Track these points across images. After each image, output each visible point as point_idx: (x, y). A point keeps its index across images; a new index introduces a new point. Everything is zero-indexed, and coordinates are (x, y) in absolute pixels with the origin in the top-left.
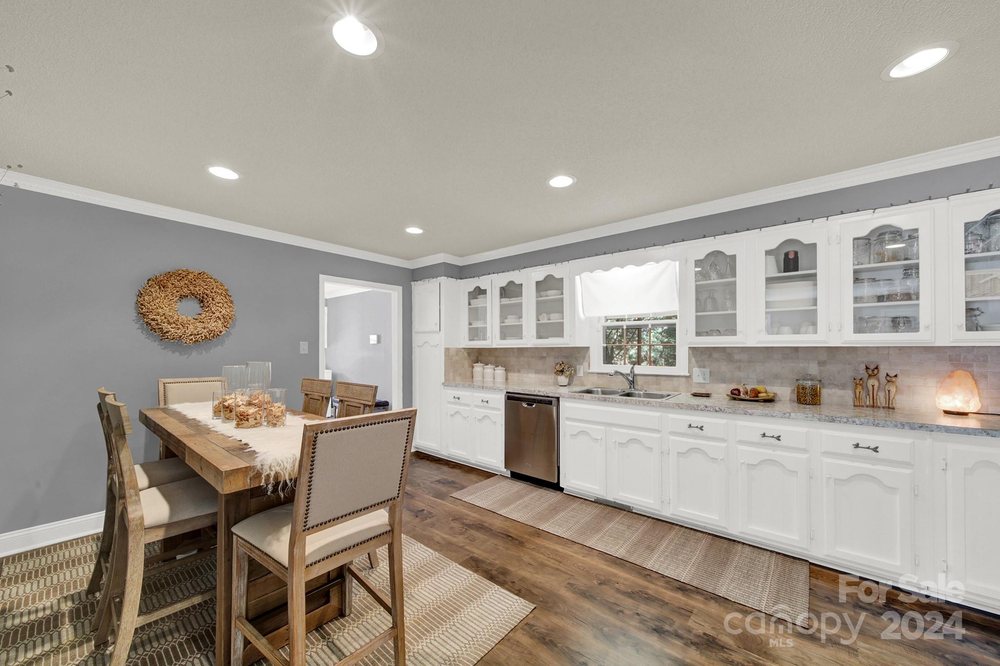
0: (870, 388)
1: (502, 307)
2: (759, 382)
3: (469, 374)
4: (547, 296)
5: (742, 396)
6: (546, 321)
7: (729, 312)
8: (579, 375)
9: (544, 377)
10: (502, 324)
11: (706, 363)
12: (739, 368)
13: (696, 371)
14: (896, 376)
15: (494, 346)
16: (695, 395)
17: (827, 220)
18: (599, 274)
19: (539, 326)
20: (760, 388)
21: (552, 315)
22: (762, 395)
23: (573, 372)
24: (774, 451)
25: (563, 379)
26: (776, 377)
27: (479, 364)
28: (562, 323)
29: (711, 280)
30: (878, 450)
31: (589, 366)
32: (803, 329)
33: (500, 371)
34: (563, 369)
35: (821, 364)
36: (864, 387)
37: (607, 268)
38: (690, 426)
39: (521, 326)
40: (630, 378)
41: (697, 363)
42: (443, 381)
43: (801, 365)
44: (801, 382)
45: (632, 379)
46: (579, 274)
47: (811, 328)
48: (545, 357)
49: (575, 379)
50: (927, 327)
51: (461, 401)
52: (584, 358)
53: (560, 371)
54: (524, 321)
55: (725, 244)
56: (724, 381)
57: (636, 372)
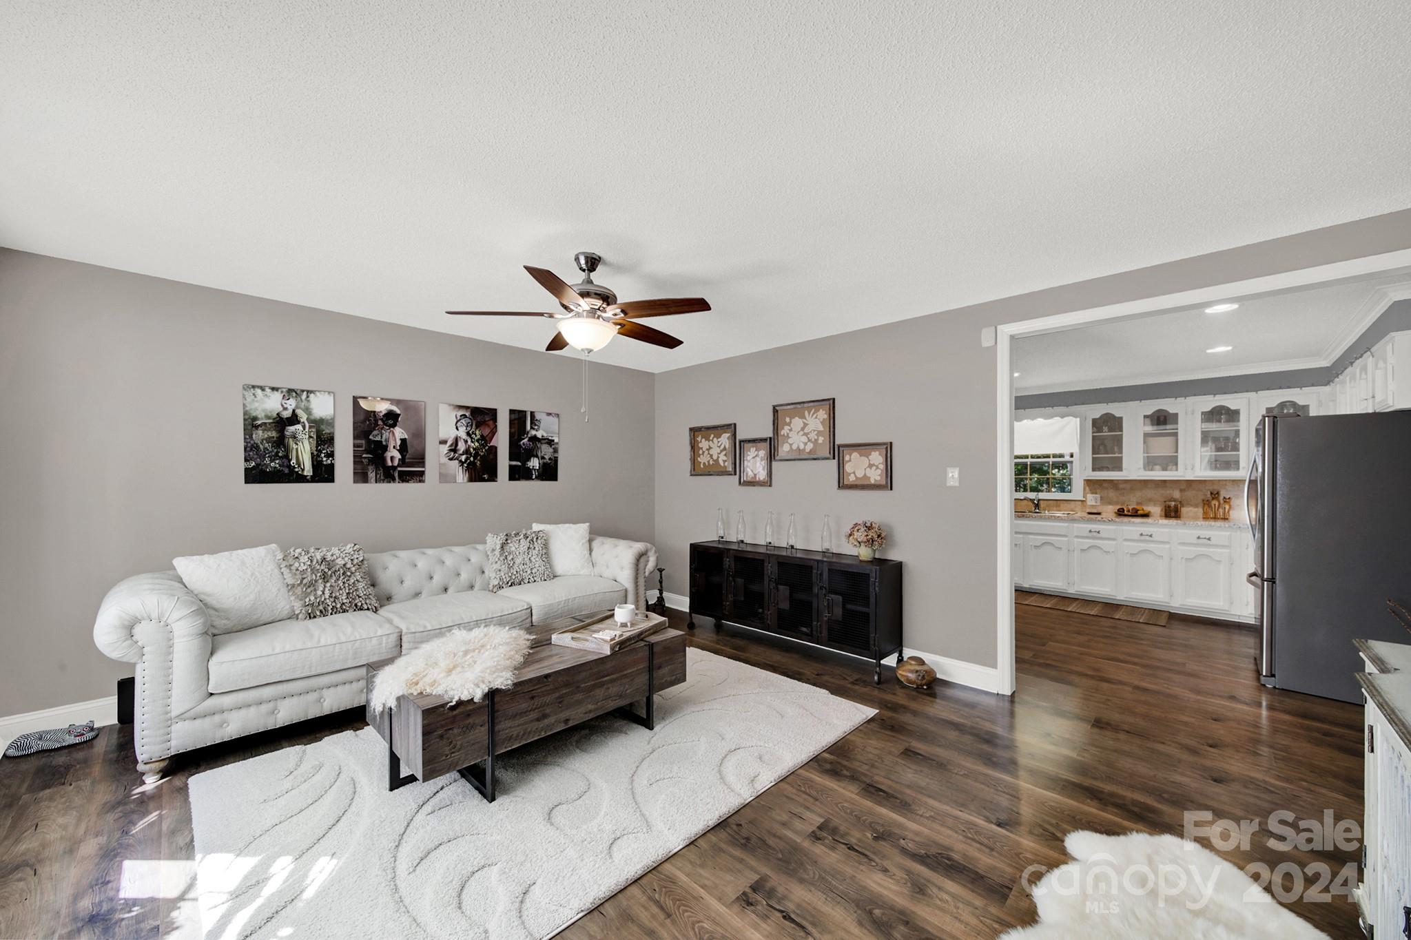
0: (1213, 506)
2: (1138, 504)
5: (1126, 513)
7: (1116, 455)
11: (1097, 490)
12: (1124, 495)
13: (1090, 496)
14: (1229, 498)
16: (1090, 513)
17: (1184, 399)
20: (1138, 507)
22: (1140, 512)
26: (1150, 500)
29: (1103, 432)
30: (1210, 539)
32: (1169, 468)
35: (1181, 491)
36: (1209, 506)
38: (1090, 531)
40: (1035, 502)
41: (1090, 491)
44: (1167, 503)
45: (1037, 503)
47: (1174, 467)
50: (1244, 468)
55: (1116, 409)
56: (1110, 503)
57: (1040, 498)
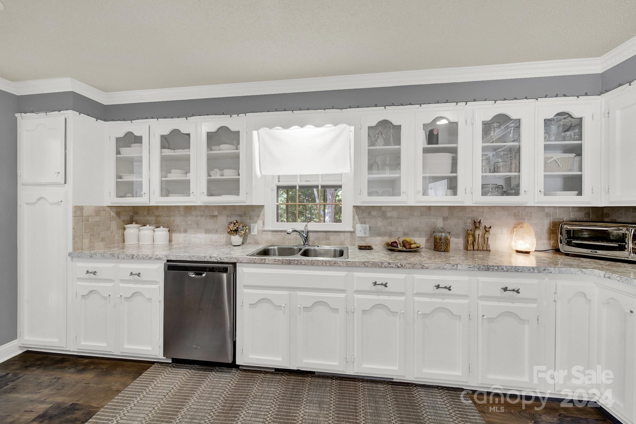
0: (477, 236)
1: (163, 159)
2: (405, 234)
3: (117, 237)
4: (220, 150)
5: (400, 248)
6: (218, 177)
8: (253, 234)
9: (214, 237)
10: (163, 179)
11: (367, 220)
12: (391, 224)
13: (359, 226)
14: (490, 227)
15: (153, 204)
16: (360, 248)
17: (466, 104)
18: (279, 131)
19: (210, 182)
20: (409, 241)
21: (225, 171)
23: (247, 231)
24: (443, 299)
25: (236, 239)
26: (417, 230)
27: (134, 225)
28: (238, 181)
29: (379, 145)
30: (519, 291)
31: (264, 224)
33: (162, 233)
34: (237, 228)
35: (445, 219)
37: (286, 126)
38: (375, 284)
39: (188, 182)
40: (304, 235)
41: (359, 220)
42: (70, 250)
43: (432, 220)
44: (437, 234)
45: (306, 236)
46: (257, 129)
48: (216, 216)
49: (248, 238)
51: (99, 276)
52: (259, 216)
53: (234, 231)
54: (191, 176)
55: (394, 114)
56: (379, 235)
57: (309, 229)
